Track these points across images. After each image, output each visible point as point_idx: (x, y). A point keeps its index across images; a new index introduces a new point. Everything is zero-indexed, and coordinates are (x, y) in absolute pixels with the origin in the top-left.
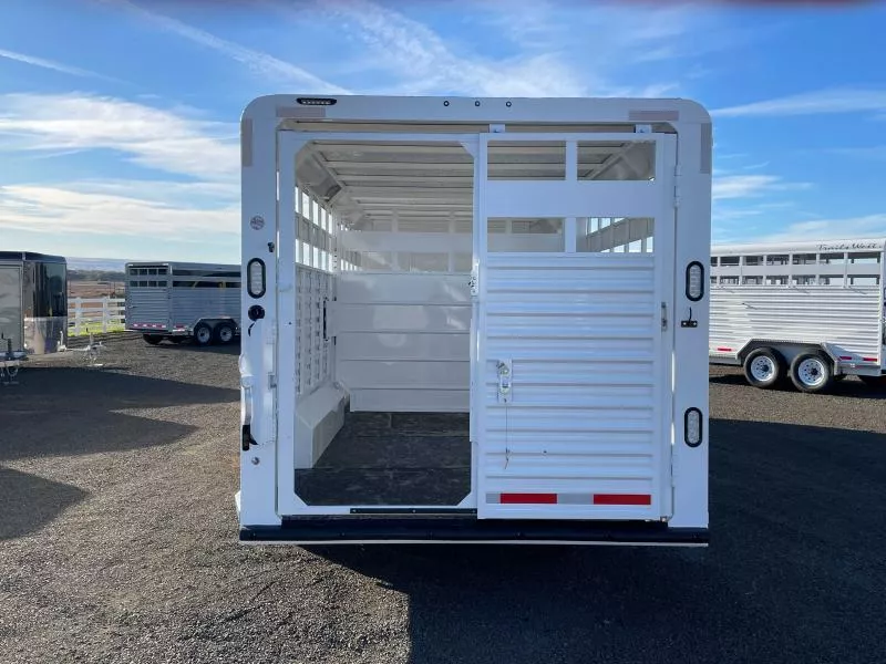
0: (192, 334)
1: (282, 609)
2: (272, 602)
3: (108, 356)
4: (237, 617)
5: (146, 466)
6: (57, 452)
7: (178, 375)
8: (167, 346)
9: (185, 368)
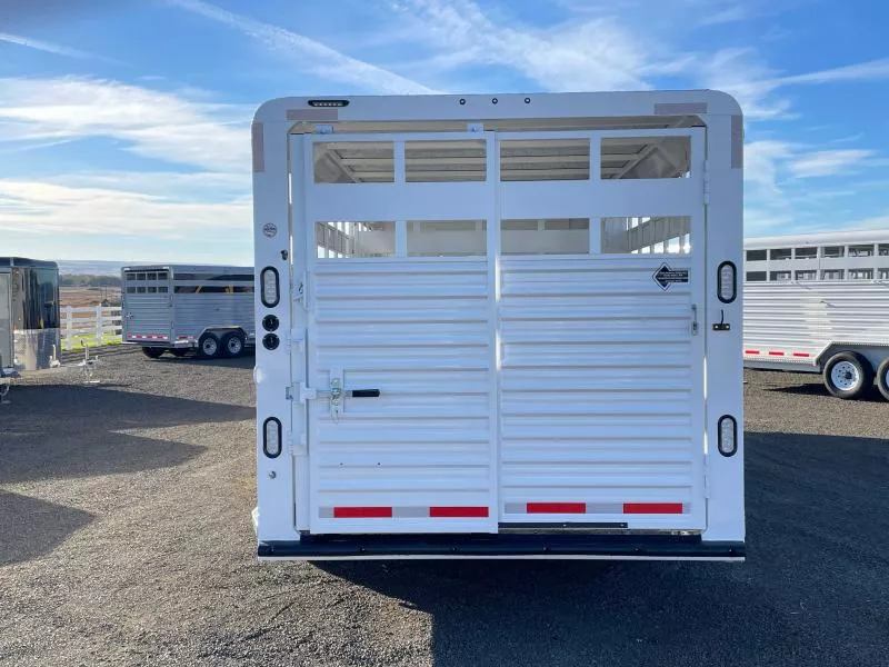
0: (197, 346)
1: (302, 629)
2: (292, 622)
3: (105, 373)
4: (256, 636)
5: (154, 489)
6: (59, 475)
7: (182, 392)
8: (168, 360)
9: (190, 384)
